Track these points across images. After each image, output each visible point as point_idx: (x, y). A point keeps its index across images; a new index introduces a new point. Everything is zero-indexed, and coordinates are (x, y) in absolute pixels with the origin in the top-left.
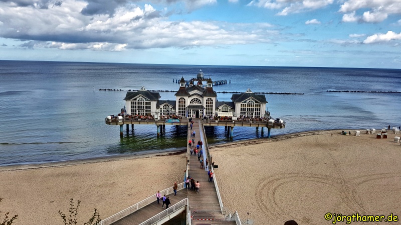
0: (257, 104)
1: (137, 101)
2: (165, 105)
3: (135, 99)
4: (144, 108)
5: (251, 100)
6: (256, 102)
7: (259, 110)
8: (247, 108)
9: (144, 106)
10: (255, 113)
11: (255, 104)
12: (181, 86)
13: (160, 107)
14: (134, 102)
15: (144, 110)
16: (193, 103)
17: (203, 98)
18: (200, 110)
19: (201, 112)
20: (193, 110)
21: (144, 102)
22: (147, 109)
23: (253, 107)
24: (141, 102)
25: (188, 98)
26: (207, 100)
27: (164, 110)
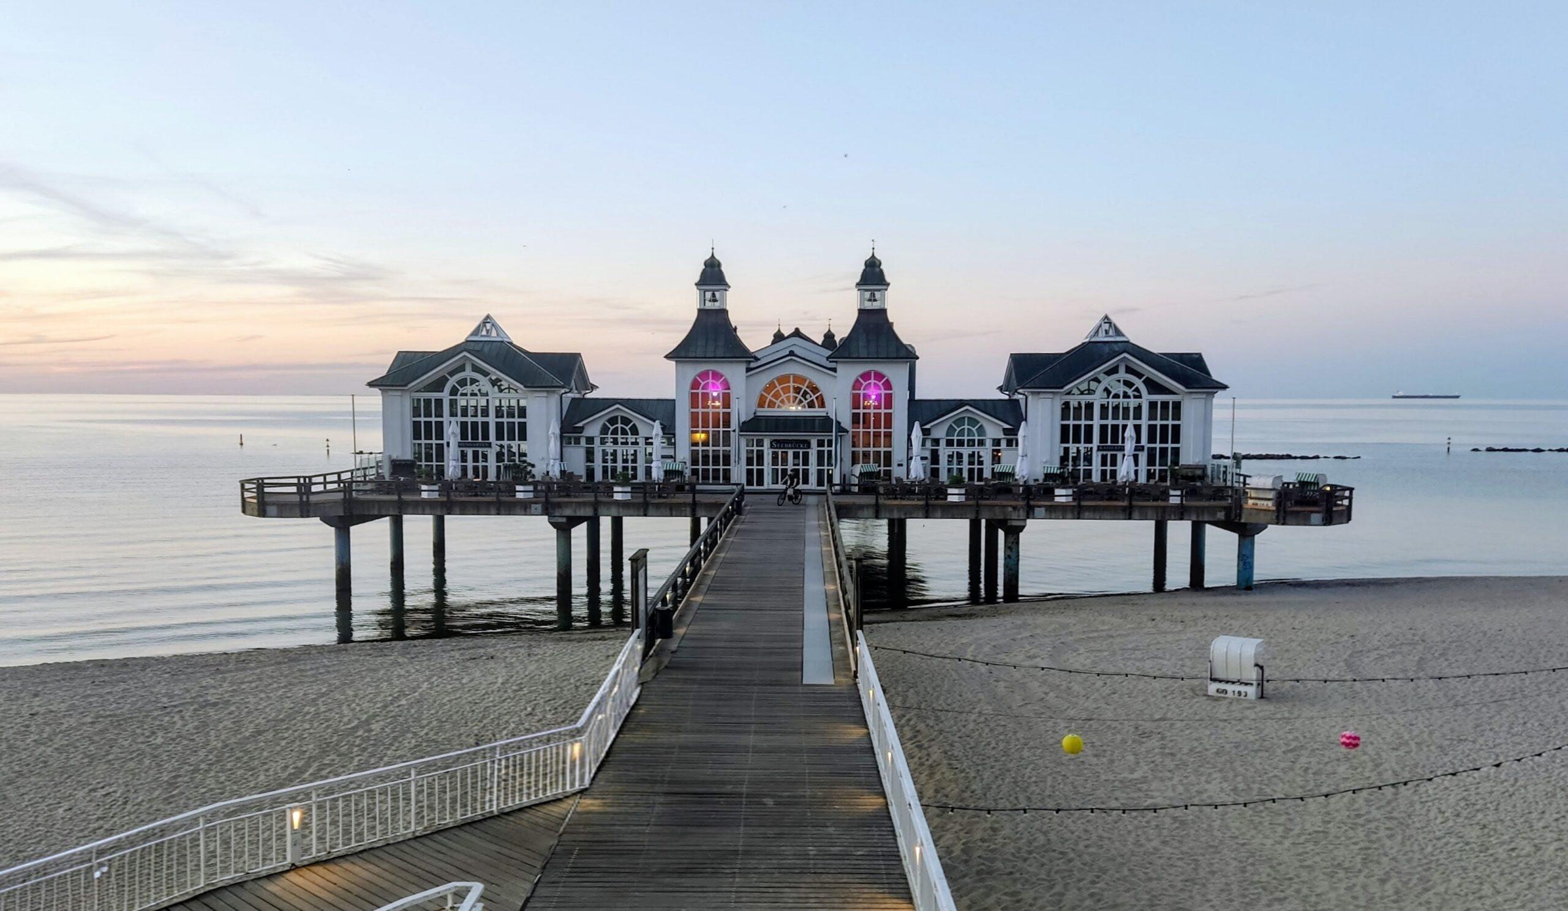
0: (1159, 398)
1: (445, 396)
2: (613, 421)
3: (438, 385)
4: (486, 436)
5: (1122, 375)
6: (1154, 387)
7: (1176, 439)
8: (1096, 422)
9: (486, 425)
10: (1151, 452)
11: (1146, 398)
12: (702, 307)
13: (582, 428)
14: (428, 402)
15: (490, 445)
16: (778, 402)
17: (834, 370)
18: (814, 443)
19: (820, 455)
20: (774, 440)
21: (485, 403)
22: (505, 443)
23: (1138, 416)
24: (469, 398)
25: (748, 370)
26: (857, 385)
27: (605, 447)
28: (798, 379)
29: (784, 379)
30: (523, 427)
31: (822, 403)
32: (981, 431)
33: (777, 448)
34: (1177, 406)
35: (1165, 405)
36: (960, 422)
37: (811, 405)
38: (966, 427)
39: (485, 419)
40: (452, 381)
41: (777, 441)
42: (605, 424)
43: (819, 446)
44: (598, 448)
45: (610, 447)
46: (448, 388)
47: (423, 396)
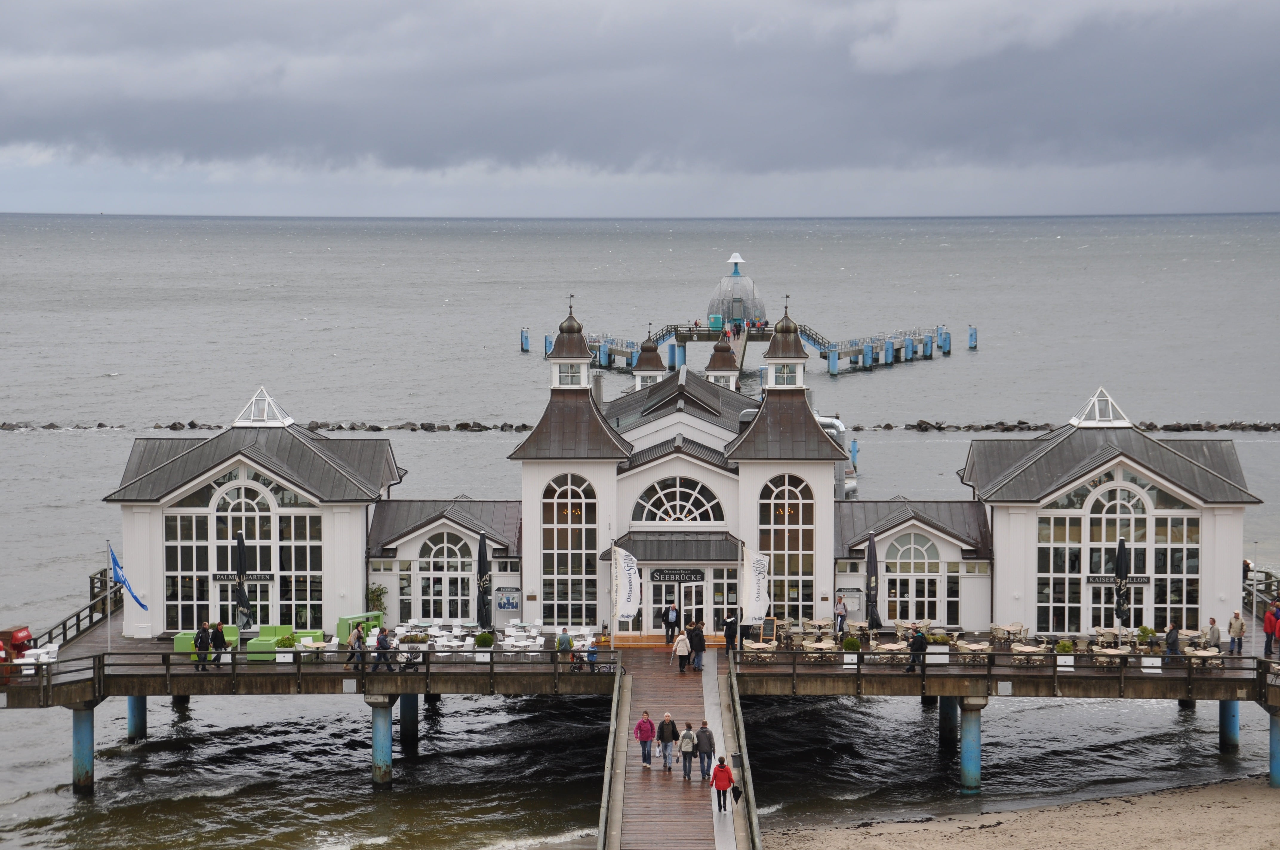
0: (1170, 513)
1: (211, 512)
3: (202, 498)
4: (266, 563)
5: (1119, 483)
6: (1162, 499)
7: (1193, 567)
8: (1086, 545)
9: (266, 551)
10: (1160, 585)
11: (1152, 513)
12: (556, 385)
13: (395, 550)
14: (187, 520)
15: (272, 577)
16: (660, 513)
17: (736, 471)
18: (709, 574)
19: (718, 588)
20: (657, 571)
21: (266, 521)
22: (293, 573)
23: (1142, 538)
24: (243, 514)
25: (618, 474)
26: (766, 493)
27: (426, 574)
28: (689, 483)
29: (666, 484)
30: (317, 552)
31: (719, 514)
32: (933, 551)
33: (660, 580)
34: (1194, 523)
35: (1177, 522)
36: (904, 539)
37: (705, 516)
38: (912, 546)
39: (265, 543)
40: (221, 492)
41: (661, 572)
42: (425, 544)
43: (716, 577)
44: (417, 578)
45: (432, 574)
46: (215, 501)
47: (181, 512)
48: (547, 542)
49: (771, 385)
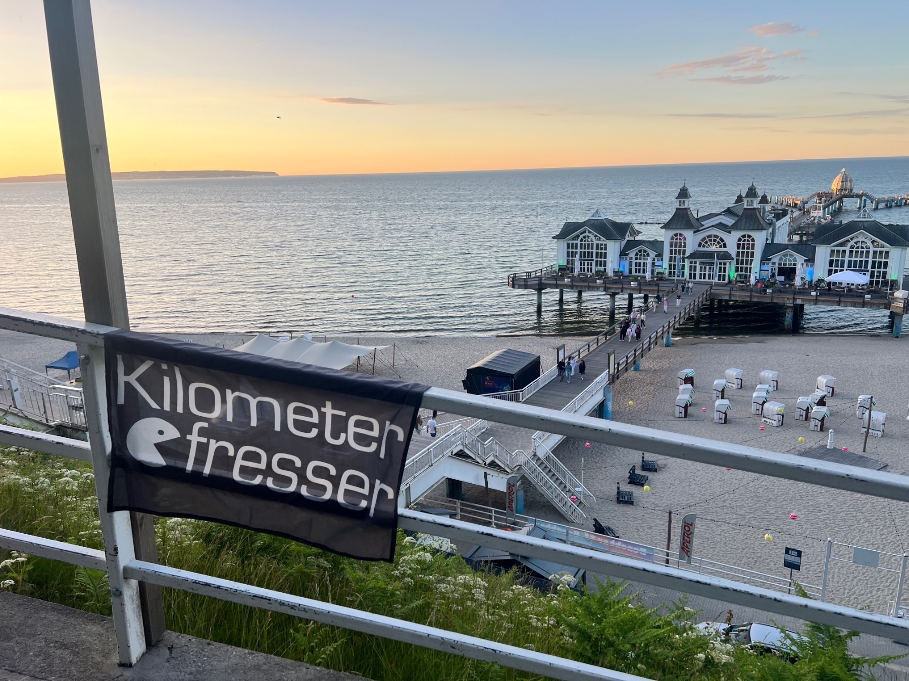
0: (878, 249)
2: (640, 251)
3: (576, 238)
4: (592, 257)
5: (861, 239)
6: (876, 245)
7: (886, 267)
8: (847, 259)
10: (873, 272)
11: (872, 249)
12: (678, 207)
13: (628, 254)
14: (573, 244)
15: (593, 260)
16: (707, 245)
17: (730, 233)
18: (718, 264)
19: (720, 268)
21: (592, 245)
22: (599, 259)
23: (867, 257)
24: (587, 243)
25: (695, 232)
26: (740, 240)
27: (636, 261)
28: (716, 236)
29: (709, 236)
30: (605, 253)
31: (725, 246)
32: (795, 260)
33: (702, 265)
34: (887, 253)
35: (881, 252)
36: (785, 255)
37: (721, 247)
38: (788, 258)
39: (592, 251)
40: (581, 236)
41: (702, 262)
42: (637, 252)
43: (720, 265)
44: (634, 261)
45: (638, 261)
46: (580, 239)
47: (571, 242)
48: (671, 253)
49: (745, 206)
